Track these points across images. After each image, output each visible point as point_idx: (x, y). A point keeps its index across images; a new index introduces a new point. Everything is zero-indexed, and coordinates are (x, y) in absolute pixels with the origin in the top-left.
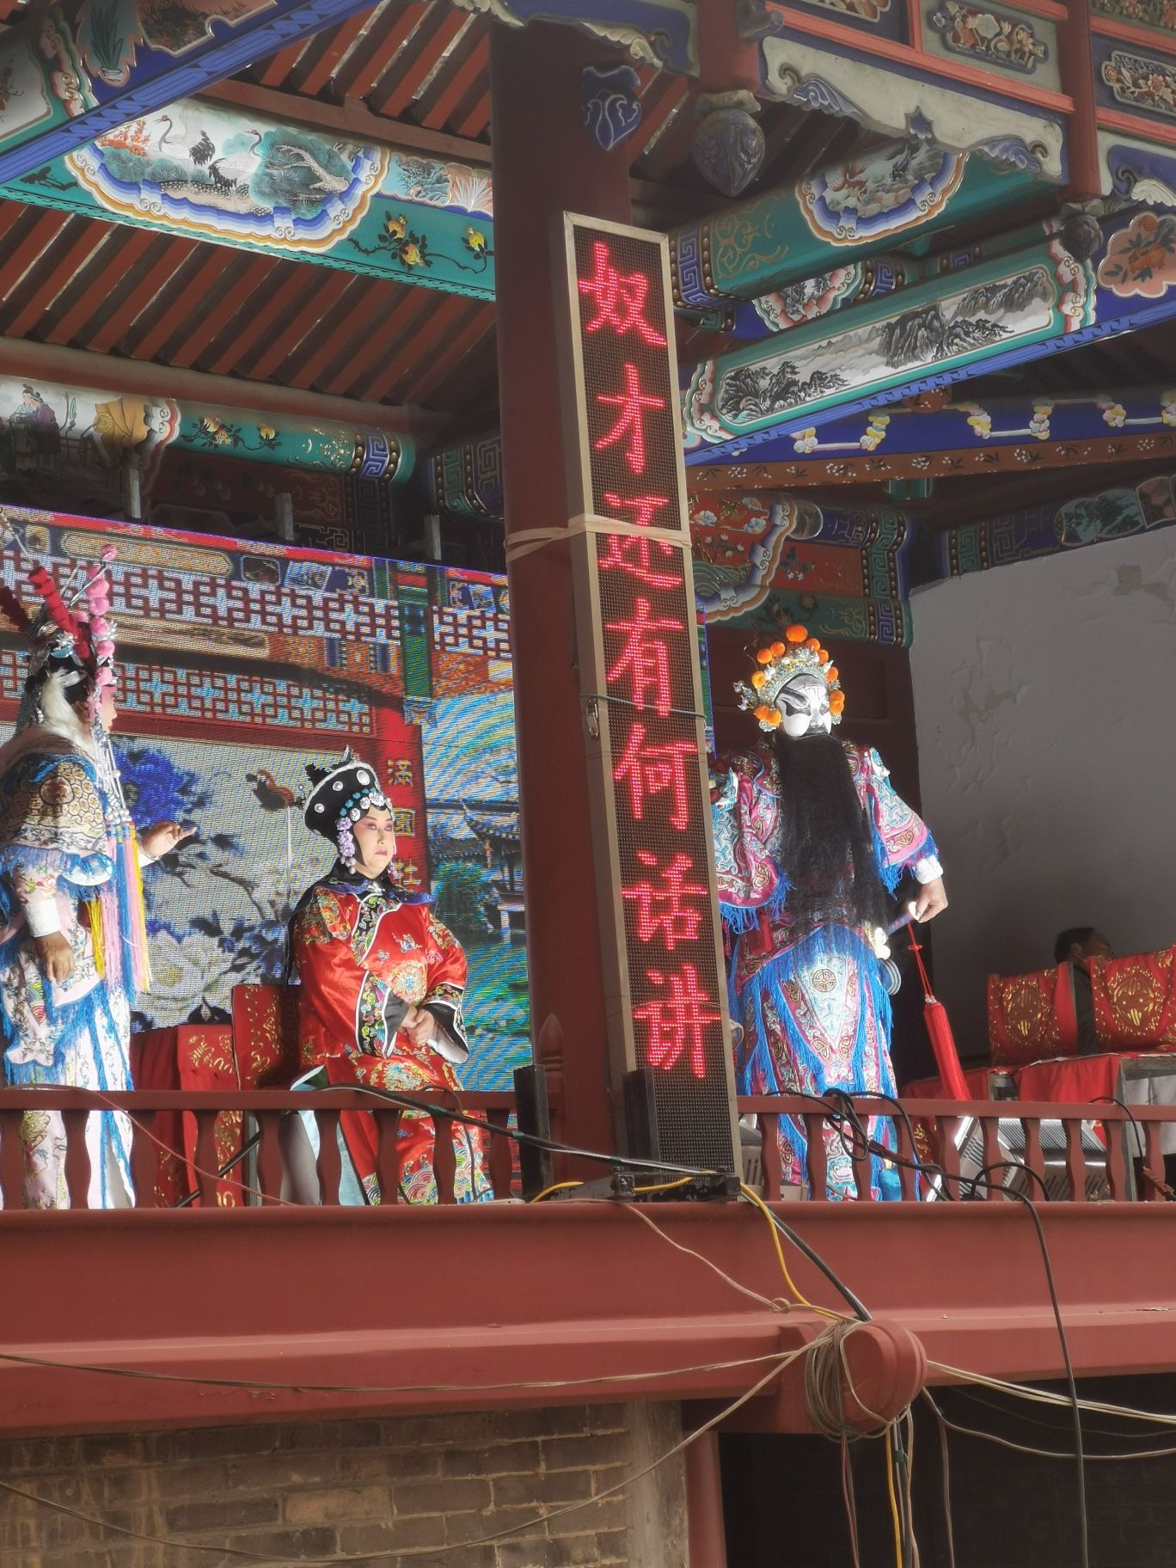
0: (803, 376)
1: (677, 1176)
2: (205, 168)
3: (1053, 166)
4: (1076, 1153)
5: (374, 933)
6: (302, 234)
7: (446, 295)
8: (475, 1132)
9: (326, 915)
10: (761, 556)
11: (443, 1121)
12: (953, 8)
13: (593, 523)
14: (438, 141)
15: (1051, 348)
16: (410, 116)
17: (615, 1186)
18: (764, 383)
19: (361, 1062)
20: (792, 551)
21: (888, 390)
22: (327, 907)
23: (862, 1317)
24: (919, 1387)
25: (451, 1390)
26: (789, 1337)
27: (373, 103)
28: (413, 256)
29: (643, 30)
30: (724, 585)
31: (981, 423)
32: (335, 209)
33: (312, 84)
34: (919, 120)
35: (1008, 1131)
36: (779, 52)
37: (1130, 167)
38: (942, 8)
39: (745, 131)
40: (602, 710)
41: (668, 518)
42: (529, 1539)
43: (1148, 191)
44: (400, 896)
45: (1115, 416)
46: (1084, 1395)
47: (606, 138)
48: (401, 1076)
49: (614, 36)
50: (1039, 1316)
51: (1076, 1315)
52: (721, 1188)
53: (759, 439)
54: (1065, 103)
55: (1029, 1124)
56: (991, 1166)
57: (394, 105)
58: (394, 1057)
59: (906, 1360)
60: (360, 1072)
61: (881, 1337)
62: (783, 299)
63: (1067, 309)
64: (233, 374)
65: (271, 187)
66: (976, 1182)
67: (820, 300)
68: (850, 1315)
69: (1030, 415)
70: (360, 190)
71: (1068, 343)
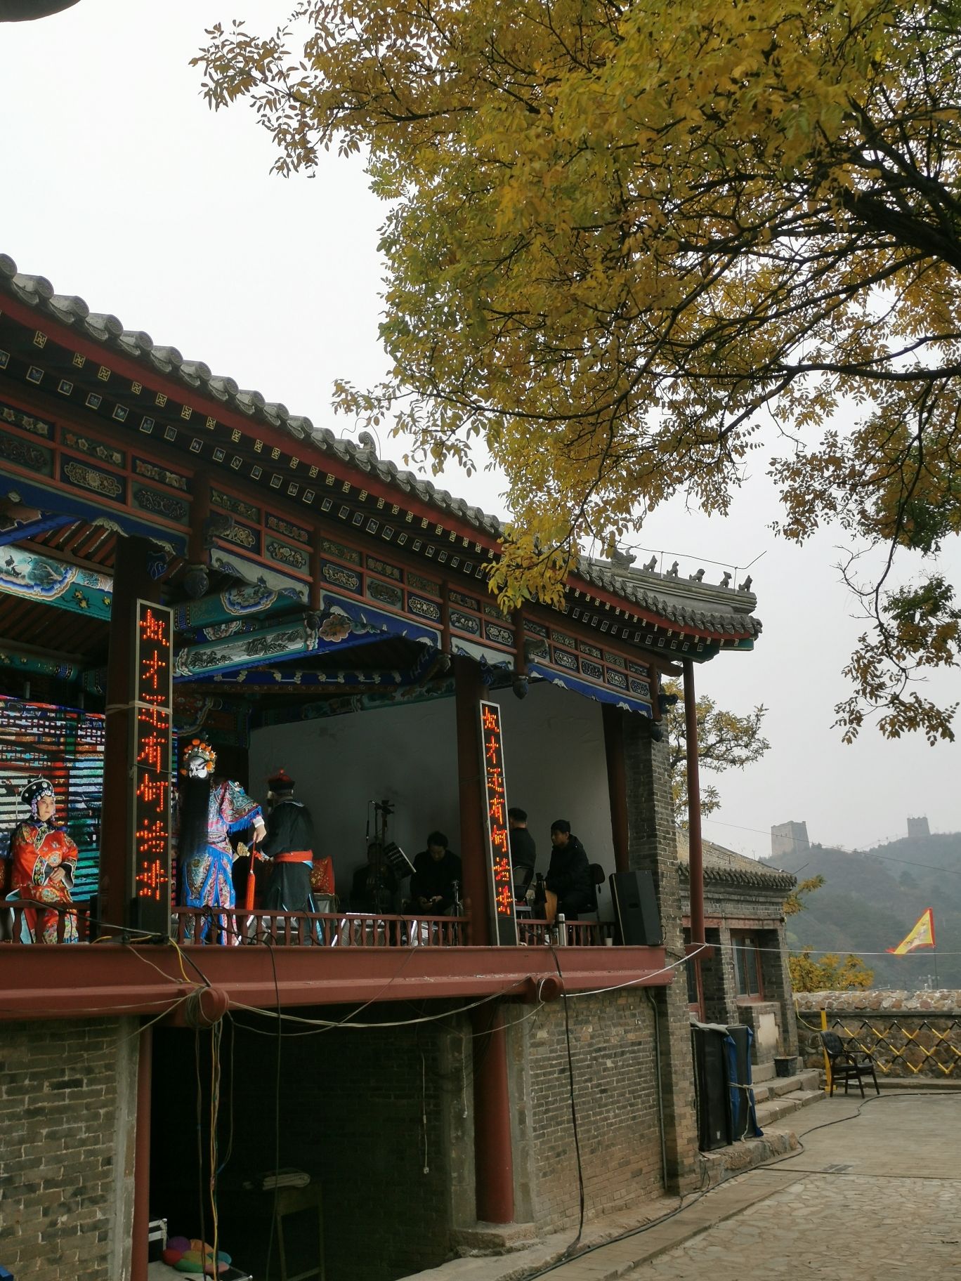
0: (219, 656)
1: (147, 935)
2: (10, 568)
3: (305, 599)
4: (288, 928)
5: (43, 841)
6: (43, 594)
7: (94, 618)
8: (74, 918)
9: (25, 834)
10: (200, 715)
11: (62, 914)
12: (276, 545)
13: (138, 704)
14: (97, 567)
15: (302, 655)
16: (88, 557)
17: (124, 939)
18: (205, 657)
19: (34, 888)
20: (210, 715)
21: (247, 663)
22: (26, 832)
23: (208, 985)
24: (226, 1010)
25: (54, 1011)
26: (181, 993)
27: (75, 552)
28: (84, 604)
29: (170, 542)
30: (186, 724)
31: (278, 676)
32: (57, 586)
33: (53, 544)
34: (261, 580)
35: (266, 921)
36: (216, 554)
37: (330, 602)
38: (272, 545)
39: (203, 578)
40: (135, 769)
41: (165, 704)
42: (79, 1065)
43: (336, 610)
44: (54, 828)
45: (323, 678)
46: (282, 1013)
47: (154, 575)
48: (49, 894)
49: (160, 543)
50: (270, 985)
51: (283, 985)
52: (162, 940)
53: (201, 676)
54: (310, 579)
55: (273, 918)
56: (259, 932)
57: (82, 554)
58: (47, 886)
59: (222, 1001)
60: (33, 892)
61: (214, 993)
62: (214, 629)
63: (308, 643)
64: (13, 639)
65: (33, 576)
66: (252, 939)
67: (226, 631)
68: (204, 985)
69: (295, 675)
70: (66, 581)
71: (308, 654)
